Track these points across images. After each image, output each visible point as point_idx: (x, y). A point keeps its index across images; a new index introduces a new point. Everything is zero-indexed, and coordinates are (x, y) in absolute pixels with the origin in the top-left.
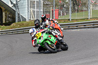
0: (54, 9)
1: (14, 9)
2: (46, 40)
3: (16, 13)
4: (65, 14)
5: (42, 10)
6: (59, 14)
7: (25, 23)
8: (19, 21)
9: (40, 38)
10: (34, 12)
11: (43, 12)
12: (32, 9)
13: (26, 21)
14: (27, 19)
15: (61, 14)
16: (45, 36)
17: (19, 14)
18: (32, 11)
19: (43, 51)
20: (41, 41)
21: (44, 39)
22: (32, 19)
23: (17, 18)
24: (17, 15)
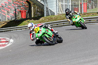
1: (43, 3)
2: (44, 33)
3: (45, 7)
5: (70, 4)
6: (88, 8)
7: (53, 17)
8: (48, 15)
9: (38, 32)
10: (62, 6)
11: (72, 6)
12: (60, 3)
13: (54, 15)
14: (55, 13)
16: (43, 30)
17: (47, 8)
18: (60, 5)
19: (40, 44)
20: (40, 35)
21: (42, 33)
22: (60, 13)
23: (45, 12)
24: (45, 9)
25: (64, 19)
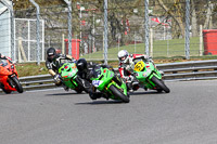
0: (70, 38)
4: (94, 50)
5: (43, 41)
6: (81, 50)
10: (25, 45)
12: (20, 40)
15: (86, 50)
18: (20, 43)
22: (20, 61)
25: (28, 75)
